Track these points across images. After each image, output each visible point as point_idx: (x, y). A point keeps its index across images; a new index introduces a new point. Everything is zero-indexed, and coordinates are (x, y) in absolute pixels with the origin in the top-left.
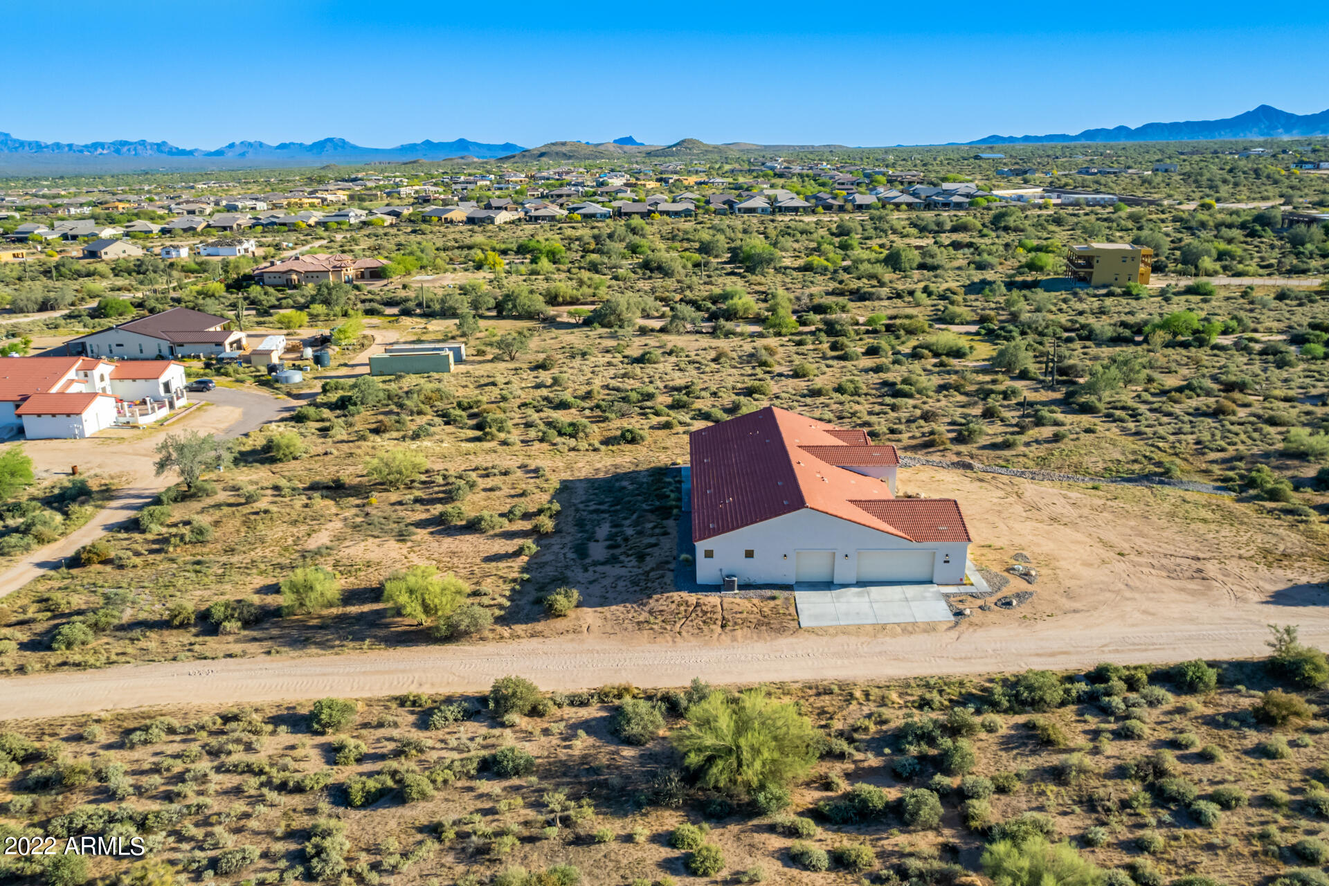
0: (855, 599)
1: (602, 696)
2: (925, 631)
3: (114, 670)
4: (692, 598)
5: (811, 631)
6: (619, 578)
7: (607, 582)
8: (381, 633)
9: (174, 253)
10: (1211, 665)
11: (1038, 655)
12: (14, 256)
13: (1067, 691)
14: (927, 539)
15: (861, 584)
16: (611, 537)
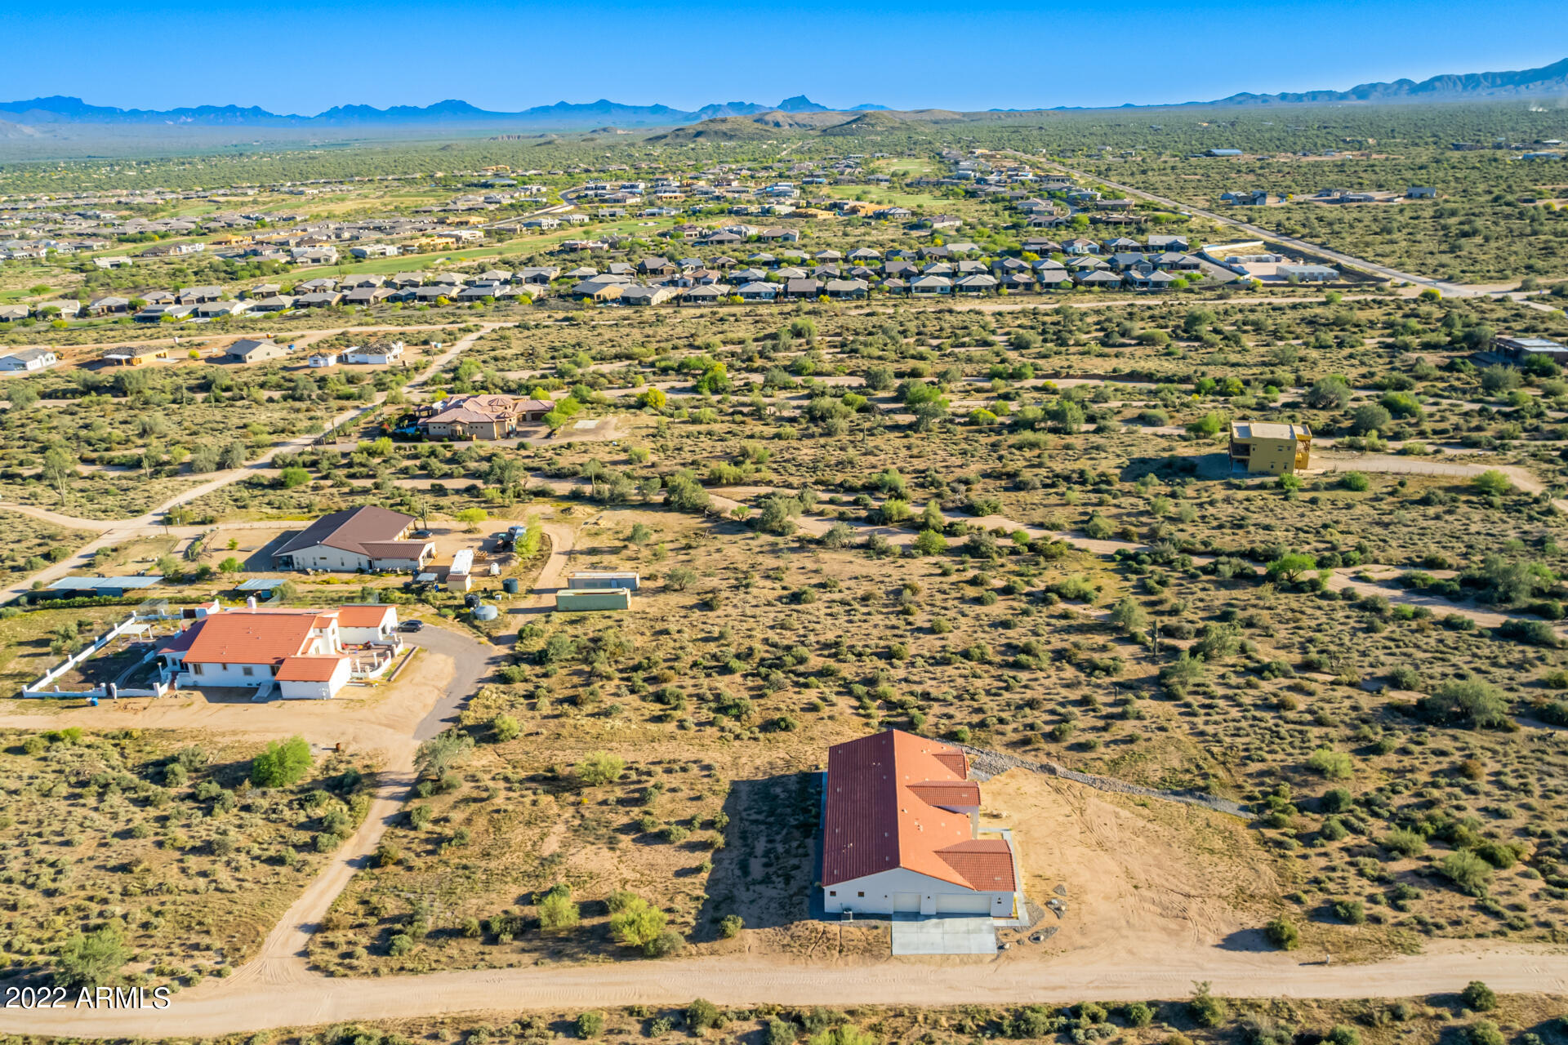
0: (933, 930)
1: (755, 1012)
2: (975, 962)
3: (435, 975)
4: (820, 925)
5: (899, 959)
6: (772, 899)
7: (763, 902)
8: (610, 948)
9: (322, 362)
10: (1150, 1004)
11: (1045, 988)
12: (159, 356)
13: (1052, 1024)
14: (985, 888)
15: (941, 915)
16: (767, 854)
